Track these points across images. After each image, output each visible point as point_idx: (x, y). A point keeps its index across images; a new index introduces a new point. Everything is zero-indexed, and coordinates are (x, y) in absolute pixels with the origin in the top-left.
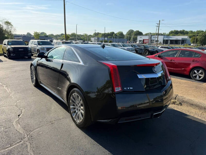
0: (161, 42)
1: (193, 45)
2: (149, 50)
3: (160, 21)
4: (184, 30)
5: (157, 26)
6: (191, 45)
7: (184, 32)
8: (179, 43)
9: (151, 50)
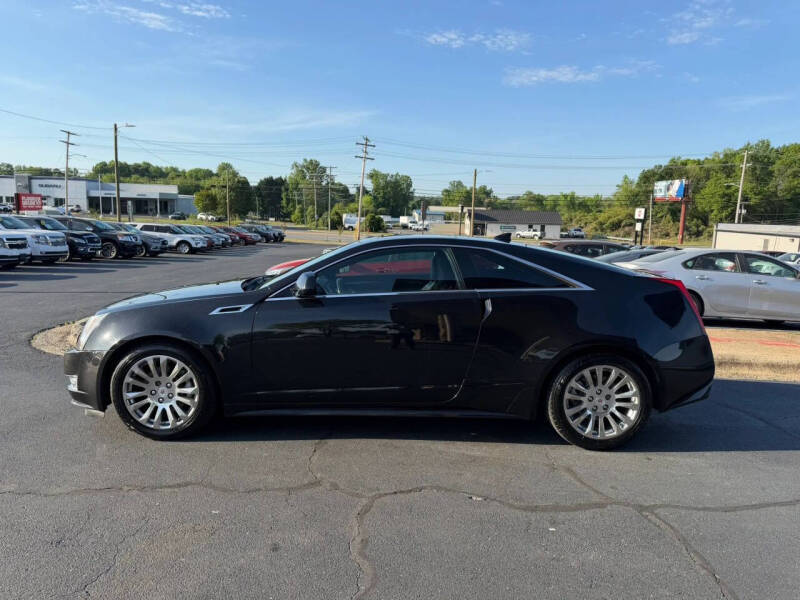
0: (78, 206)
1: (204, 217)
2: (120, 239)
3: (116, 126)
4: (149, 164)
5: (66, 140)
6: (199, 216)
7: (151, 169)
8: (151, 210)
9: (125, 239)
